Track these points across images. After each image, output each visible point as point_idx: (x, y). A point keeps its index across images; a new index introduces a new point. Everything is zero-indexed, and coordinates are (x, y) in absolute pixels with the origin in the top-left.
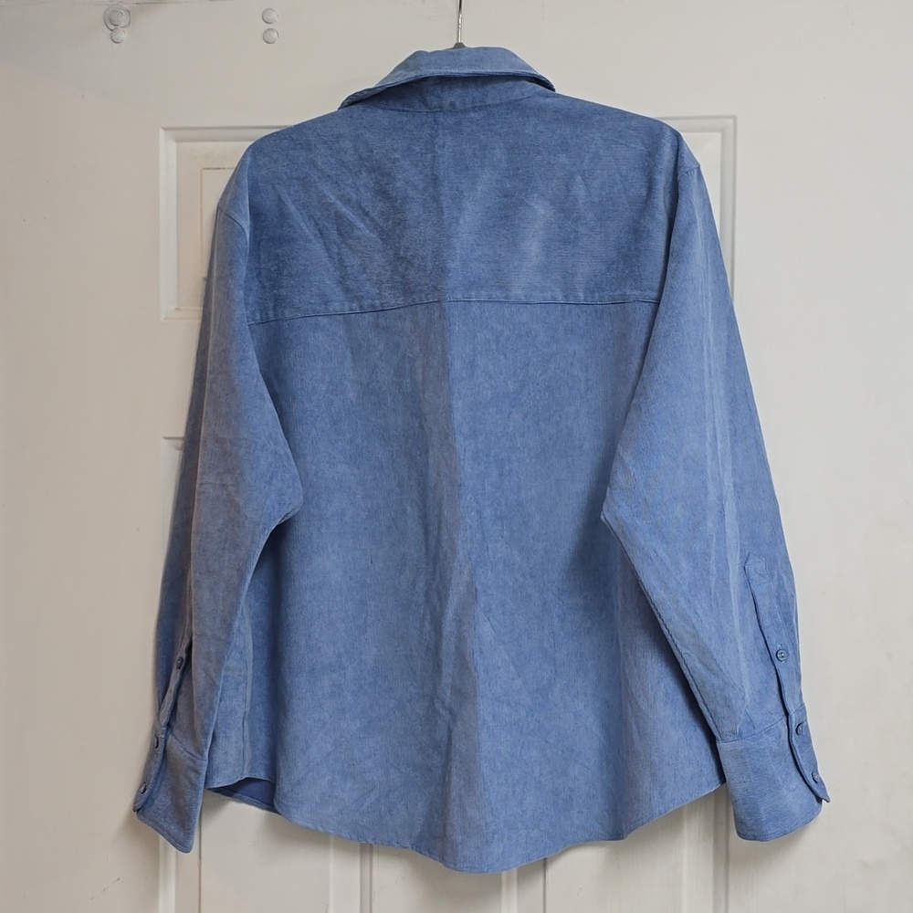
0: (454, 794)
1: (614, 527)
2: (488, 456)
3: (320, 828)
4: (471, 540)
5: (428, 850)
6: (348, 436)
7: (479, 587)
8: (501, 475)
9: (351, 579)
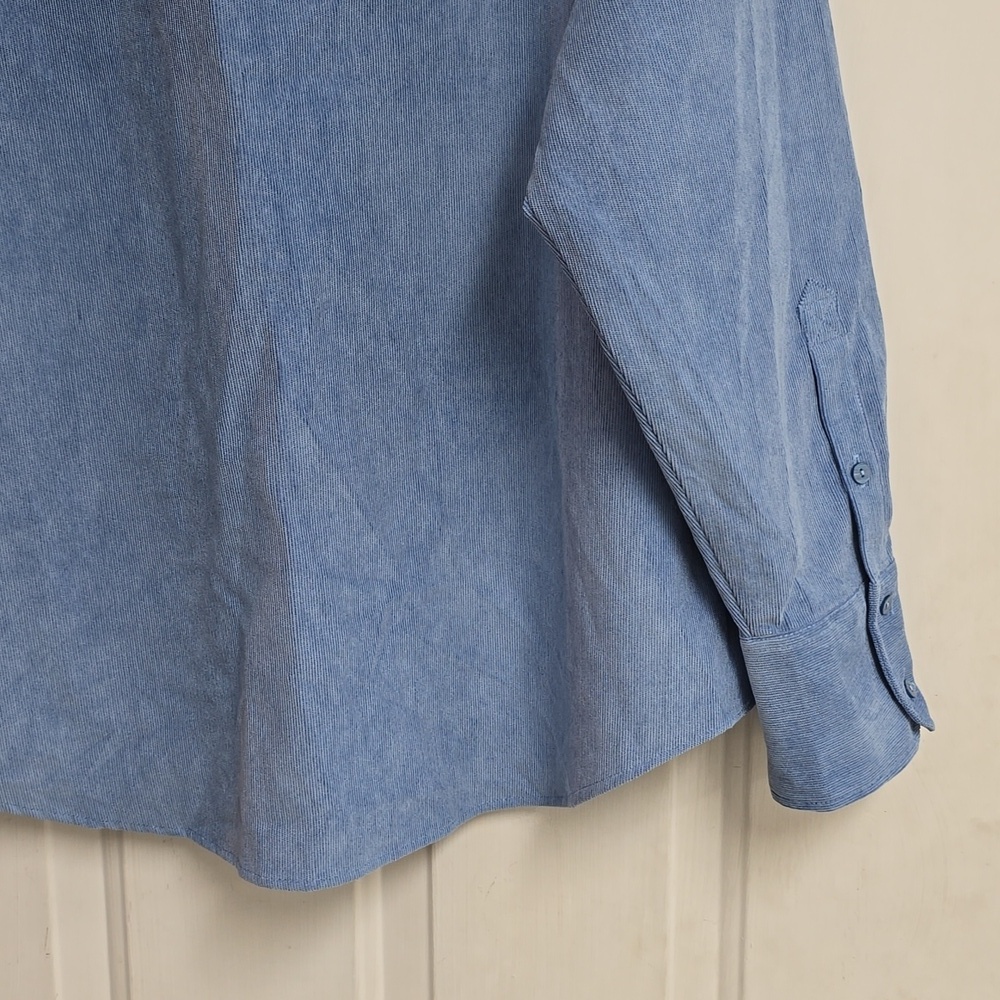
0: (252, 749)
1: (551, 228)
2: (294, 89)
3: (14, 808)
5: (214, 841)
8: (322, 133)
9: (40, 350)
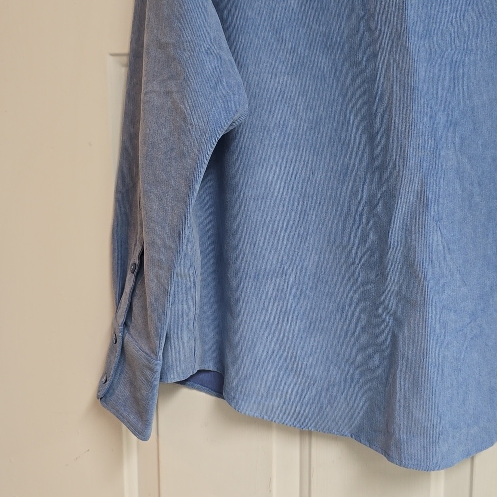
0: (399, 395)
2: (442, 57)
4: (424, 147)
5: (369, 441)
6: (289, 45)
7: (430, 196)
8: (454, 79)
9: (292, 189)
